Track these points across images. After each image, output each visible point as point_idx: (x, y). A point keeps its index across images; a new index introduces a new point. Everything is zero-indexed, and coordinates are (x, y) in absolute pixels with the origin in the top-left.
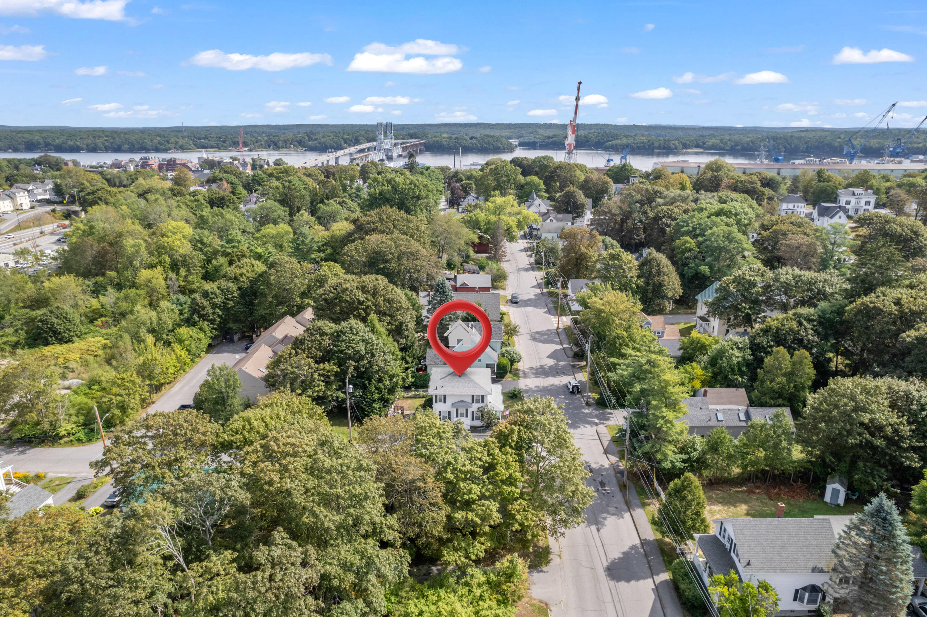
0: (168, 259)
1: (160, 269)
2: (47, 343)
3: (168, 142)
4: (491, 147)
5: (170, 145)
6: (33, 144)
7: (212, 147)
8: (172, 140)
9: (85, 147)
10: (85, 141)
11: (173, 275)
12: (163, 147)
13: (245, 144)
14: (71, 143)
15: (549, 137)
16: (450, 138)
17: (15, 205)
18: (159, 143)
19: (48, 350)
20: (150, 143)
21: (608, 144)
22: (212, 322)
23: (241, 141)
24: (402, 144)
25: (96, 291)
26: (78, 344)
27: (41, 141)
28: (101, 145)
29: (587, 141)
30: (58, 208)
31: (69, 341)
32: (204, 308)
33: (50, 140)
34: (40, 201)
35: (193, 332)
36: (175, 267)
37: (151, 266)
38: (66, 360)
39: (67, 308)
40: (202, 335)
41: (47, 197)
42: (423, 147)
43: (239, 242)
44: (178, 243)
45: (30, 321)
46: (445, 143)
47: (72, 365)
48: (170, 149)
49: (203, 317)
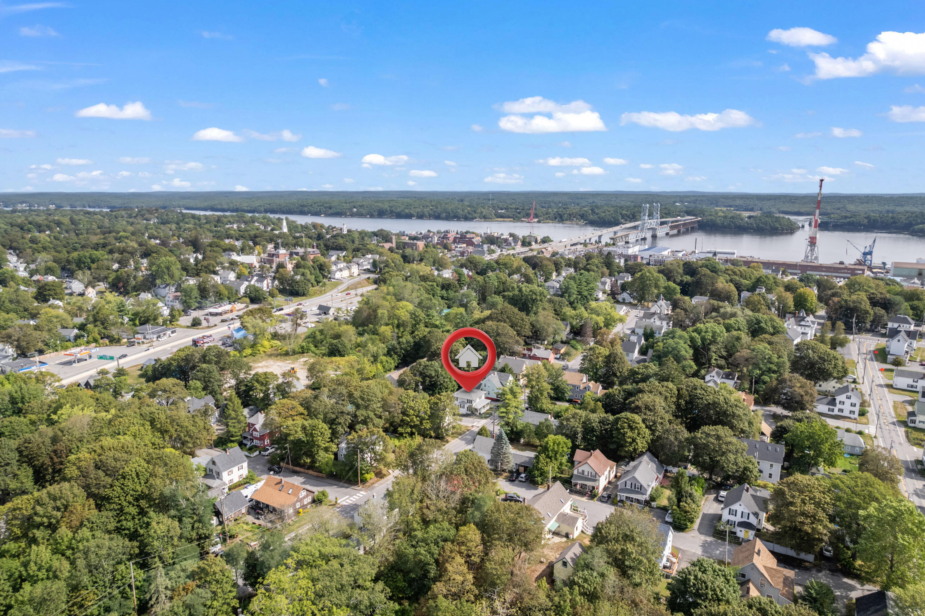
0: (396, 322)
1: (391, 326)
2: (335, 356)
3: (475, 212)
4: (768, 227)
5: (476, 215)
6: (383, 211)
7: (509, 217)
8: (479, 210)
9: (415, 214)
10: (417, 210)
11: (396, 330)
12: (470, 216)
13: (536, 216)
14: (407, 211)
15: (846, 217)
16: (725, 217)
17: (350, 273)
18: (469, 213)
19: (334, 359)
20: (461, 213)
21: (916, 227)
22: (399, 356)
23: (532, 212)
24: (672, 222)
25: (361, 334)
26: (346, 358)
27: (388, 209)
28: (427, 214)
29: (895, 222)
30: (372, 276)
31: (344, 356)
32: (396, 349)
33: (394, 209)
34: (365, 270)
35: (389, 359)
36: (398, 326)
37: (387, 325)
38: (339, 364)
39: (346, 342)
40: (392, 361)
41: (369, 267)
42: (696, 225)
43: (433, 316)
44: (403, 314)
45: (331, 344)
46: (719, 222)
47: (340, 366)
48: (475, 218)
49: (396, 353)
